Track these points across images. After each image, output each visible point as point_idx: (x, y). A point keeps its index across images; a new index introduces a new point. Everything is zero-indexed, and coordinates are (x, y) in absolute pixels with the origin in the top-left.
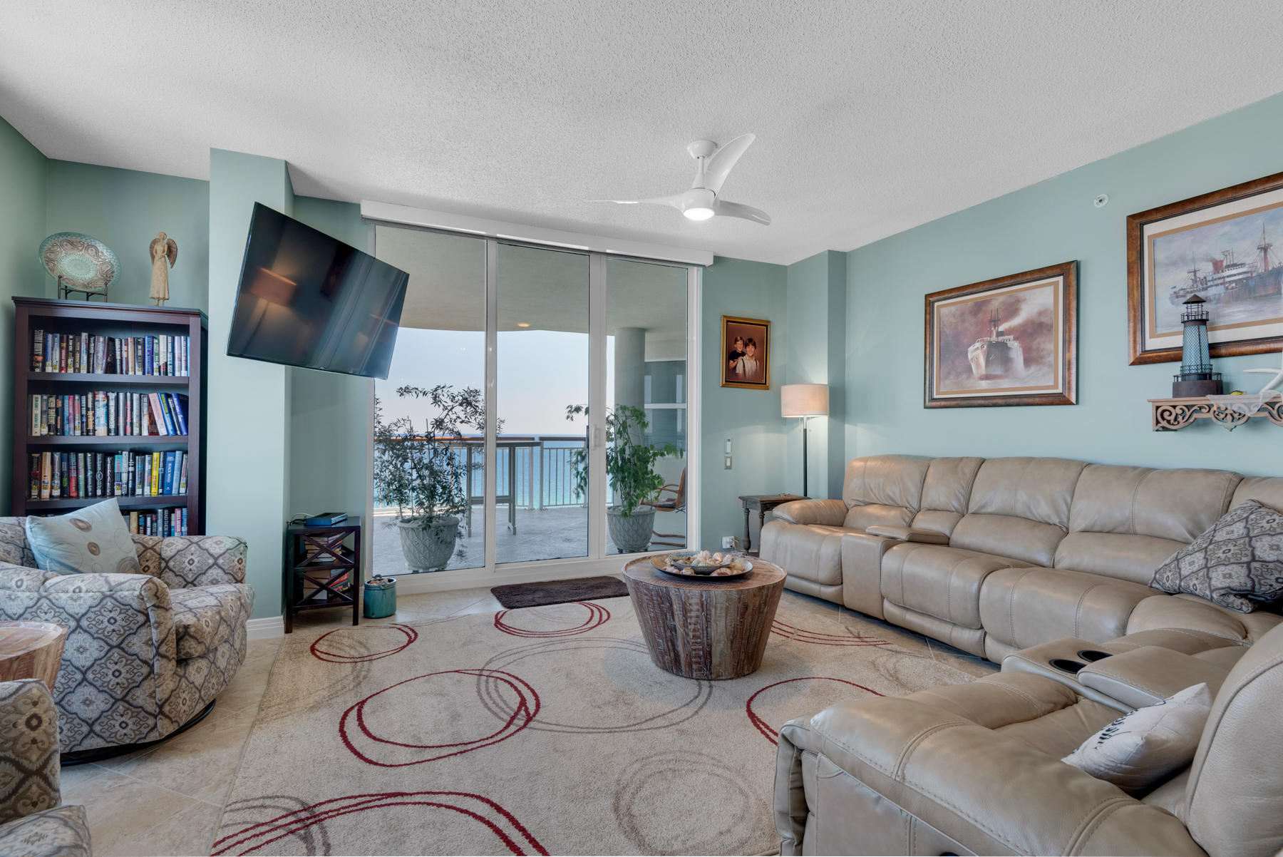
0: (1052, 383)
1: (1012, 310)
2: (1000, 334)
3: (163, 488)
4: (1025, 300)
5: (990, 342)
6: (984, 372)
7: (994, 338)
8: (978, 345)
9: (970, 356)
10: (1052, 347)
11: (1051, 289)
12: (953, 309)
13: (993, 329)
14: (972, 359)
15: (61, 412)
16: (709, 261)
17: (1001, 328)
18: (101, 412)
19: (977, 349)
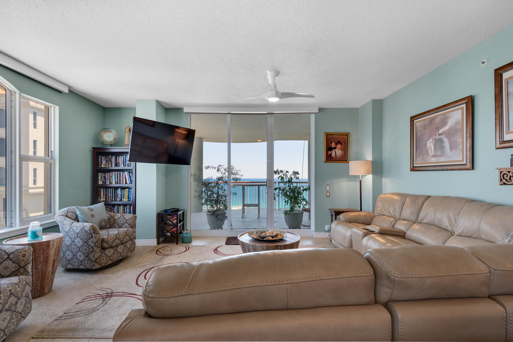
0: (461, 159)
1: (444, 122)
2: (440, 134)
3: (128, 199)
4: (450, 117)
5: (436, 138)
6: (433, 154)
7: (437, 137)
8: (431, 140)
9: (428, 146)
10: (461, 140)
11: (460, 111)
12: (421, 123)
13: (437, 132)
14: (429, 147)
15: (105, 177)
16: (317, 111)
17: (440, 132)
18: (114, 177)
19: (431, 142)
